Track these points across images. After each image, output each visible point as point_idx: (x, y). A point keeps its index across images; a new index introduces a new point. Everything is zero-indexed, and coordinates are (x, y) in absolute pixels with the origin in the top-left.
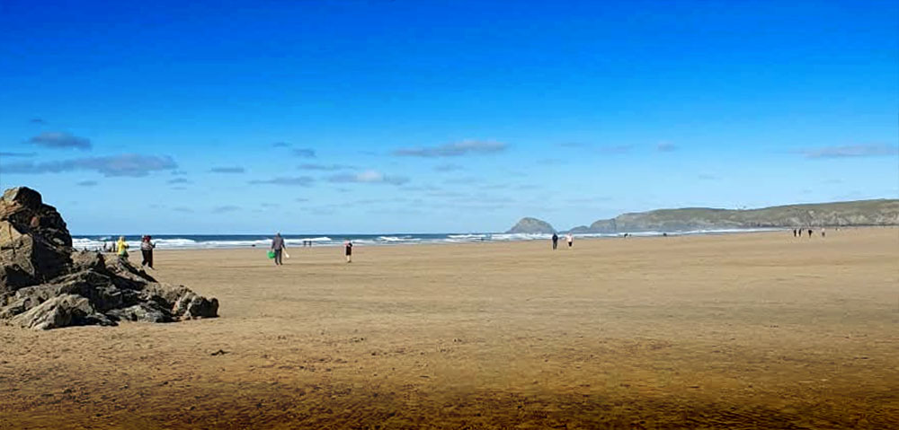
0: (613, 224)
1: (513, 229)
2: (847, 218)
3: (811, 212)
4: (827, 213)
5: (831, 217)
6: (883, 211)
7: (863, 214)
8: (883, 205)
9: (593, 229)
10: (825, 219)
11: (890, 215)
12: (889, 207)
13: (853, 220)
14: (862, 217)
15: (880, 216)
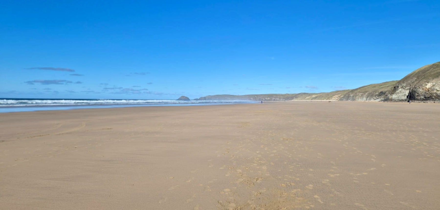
0: (205, 98)
1: (179, 99)
2: (265, 98)
3: (256, 97)
4: (260, 97)
5: (261, 98)
6: (274, 97)
7: (269, 97)
8: (274, 95)
9: (200, 99)
10: (259, 98)
11: (276, 98)
12: (276, 96)
13: (266, 99)
14: (269, 98)
15: (273, 98)
